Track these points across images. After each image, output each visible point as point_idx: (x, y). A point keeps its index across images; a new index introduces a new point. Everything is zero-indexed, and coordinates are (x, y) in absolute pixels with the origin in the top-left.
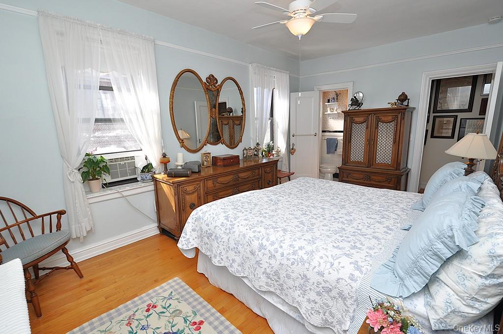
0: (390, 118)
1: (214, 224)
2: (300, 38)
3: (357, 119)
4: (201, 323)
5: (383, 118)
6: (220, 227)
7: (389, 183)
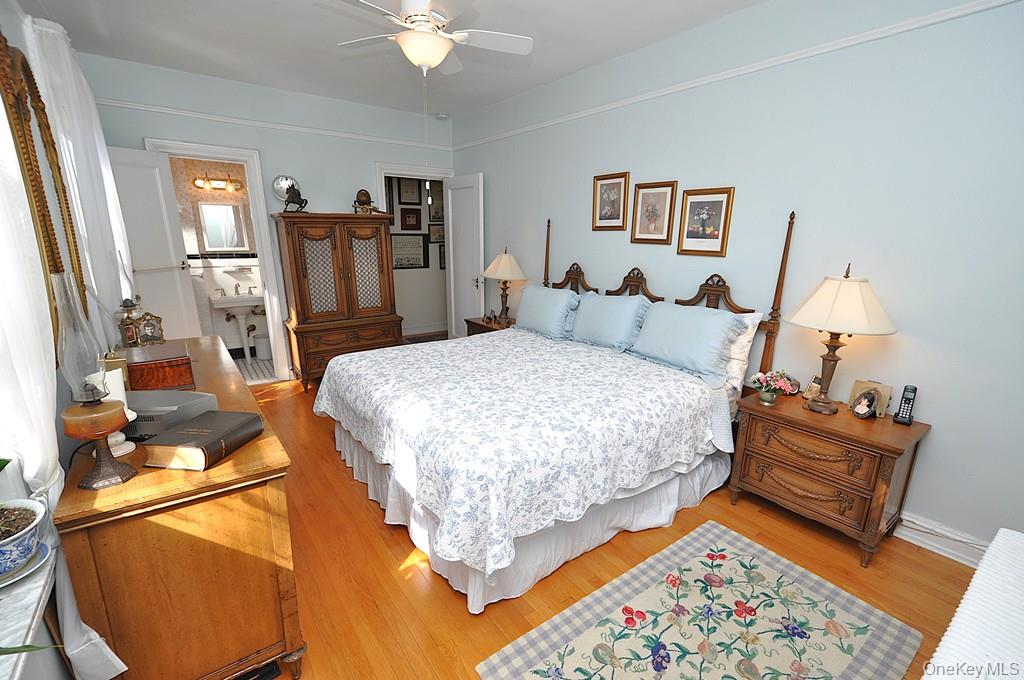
0: (368, 232)
1: (557, 451)
3: (312, 232)
4: (627, 610)
5: (359, 232)
6: (569, 447)
7: (387, 337)
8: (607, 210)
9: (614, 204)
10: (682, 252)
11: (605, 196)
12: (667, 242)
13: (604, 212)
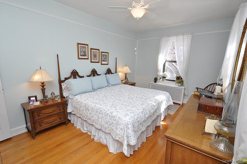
2: (138, 19)
8: (82, 53)
9: (84, 52)
10: (102, 64)
11: (81, 49)
12: (99, 62)
13: (81, 54)
